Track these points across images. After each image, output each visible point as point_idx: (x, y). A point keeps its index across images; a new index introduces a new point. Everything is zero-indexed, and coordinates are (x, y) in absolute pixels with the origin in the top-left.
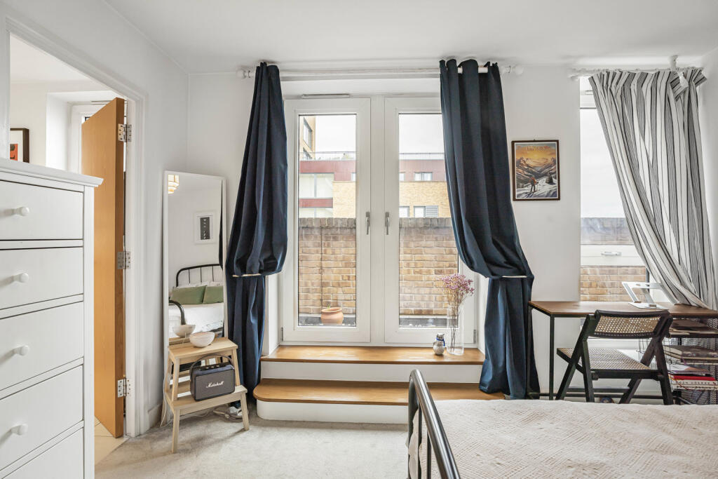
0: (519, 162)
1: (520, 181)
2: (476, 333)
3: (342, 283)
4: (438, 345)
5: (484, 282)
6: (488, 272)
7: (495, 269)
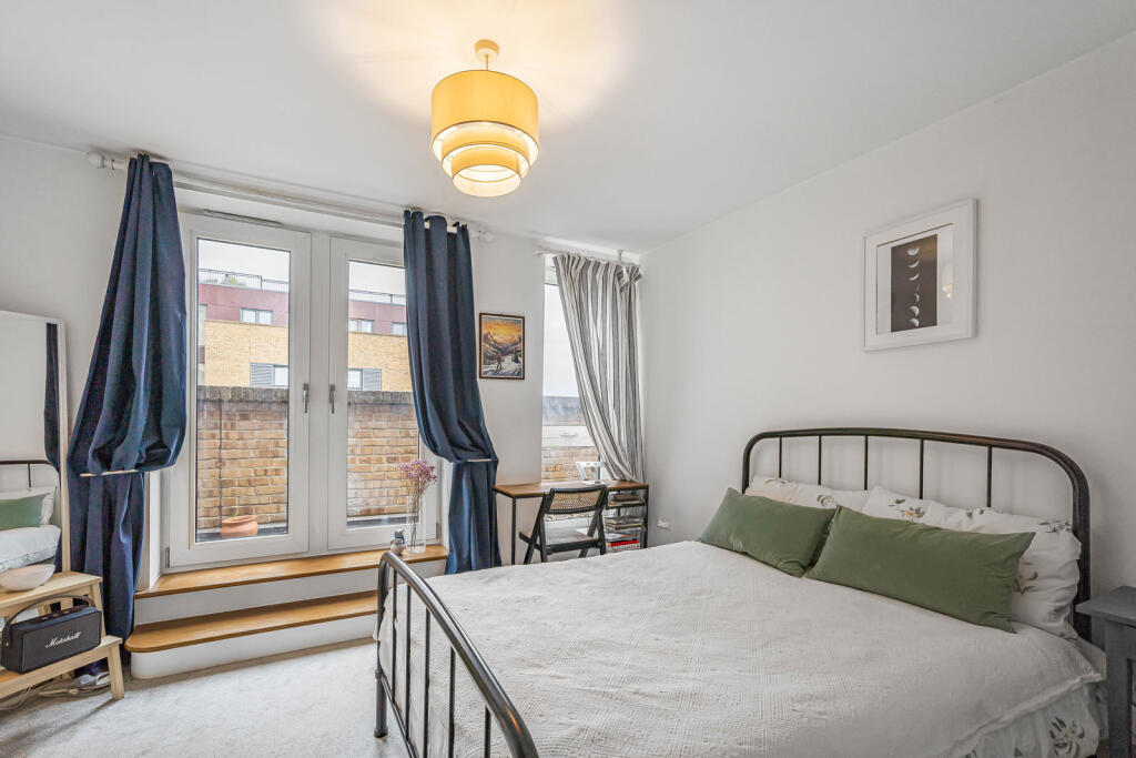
0: (486, 337)
1: (487, 357)
2: (439, 527)
3: (255, 480)
4: (397, 544)
5: (448, 467)
6: (452, 455)
7: (461, 453)
